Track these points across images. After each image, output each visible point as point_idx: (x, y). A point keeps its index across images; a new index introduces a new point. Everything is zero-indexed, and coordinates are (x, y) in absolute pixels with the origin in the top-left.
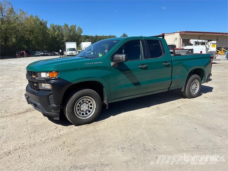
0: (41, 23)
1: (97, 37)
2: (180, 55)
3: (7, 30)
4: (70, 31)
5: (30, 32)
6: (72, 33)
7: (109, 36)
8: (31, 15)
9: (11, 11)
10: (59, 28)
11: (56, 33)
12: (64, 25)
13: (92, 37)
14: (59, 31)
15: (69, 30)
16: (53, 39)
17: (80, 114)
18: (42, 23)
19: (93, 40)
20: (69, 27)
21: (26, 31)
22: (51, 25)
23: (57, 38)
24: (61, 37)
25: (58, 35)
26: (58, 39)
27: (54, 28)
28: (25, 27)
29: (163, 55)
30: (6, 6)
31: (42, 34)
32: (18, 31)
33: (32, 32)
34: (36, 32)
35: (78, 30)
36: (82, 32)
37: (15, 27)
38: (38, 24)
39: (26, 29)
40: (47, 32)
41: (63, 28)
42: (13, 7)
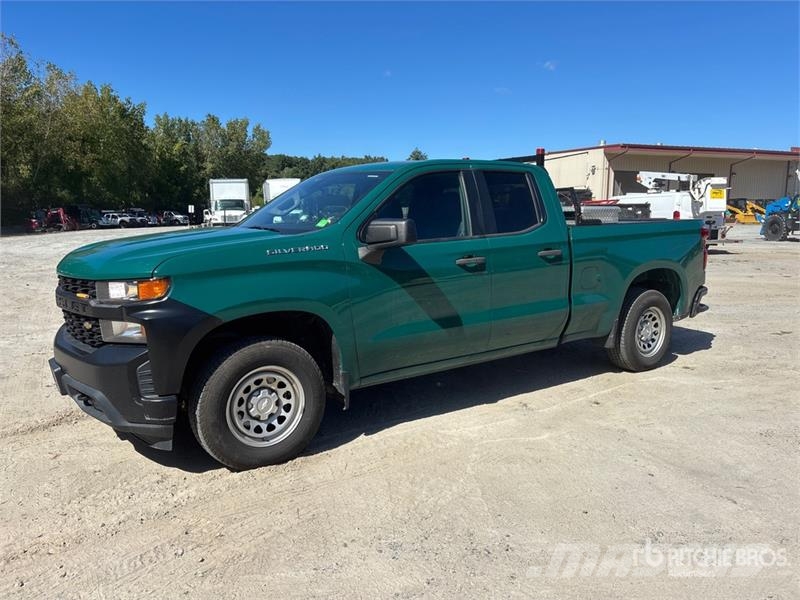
0: (123, 112)
1: (322, 161)
2: (598, 223)
4: (226, 139)
5: (84, 141)
6: (232, 149)
7: (363, 157)
8: (89, 82)
9: (14, 70)
10: (186, 128)
11: (177, 147)
12: (205, 119)
13: (306, 161)
14: (189, 140)
15: (223, 137)
16: (167, 166)
17: (248, 428)
18: (125, 110)
19: (308, 173)
20: (224, 126)
21: (70, 138)
22: (158, 119)
23: (181, 165)
24: (195, 162)
25: (185, 153)
26: (182, 168)
27: (167, 132)
28: (65, 125)
29: (539, 224)
31: (128, 149)
32: (40, 138)
33: (92, 143)
34: (104, 143)
35: (254, 136)
36: (267, 145)
37: (30, 125)
38: (112, 114)
39: (69, 131)
40: (144, 142)
41: (202, 128)
42: (25, 57)
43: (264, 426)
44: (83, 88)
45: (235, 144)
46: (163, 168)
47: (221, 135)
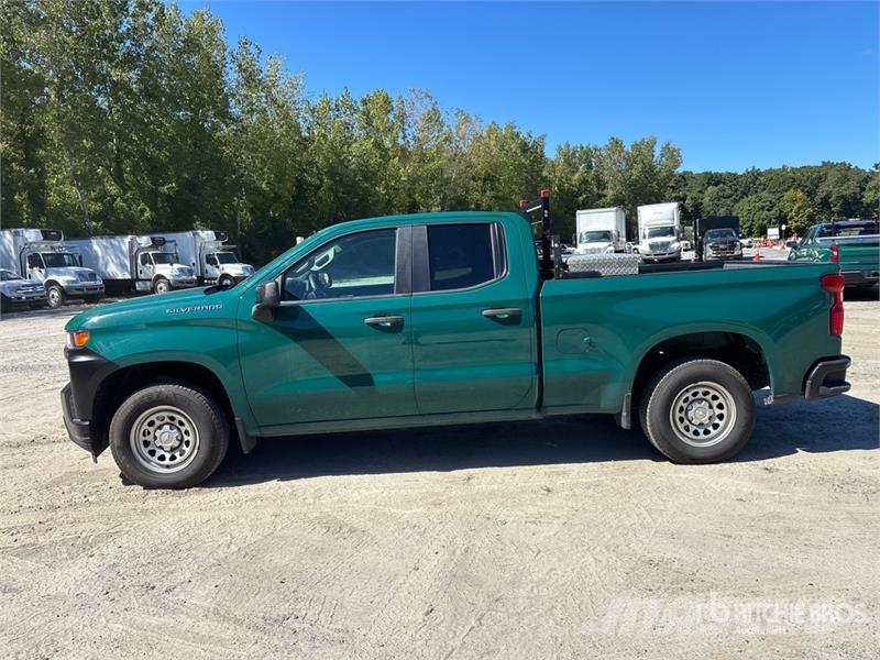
0: (524, 148)
1: (755, 175)
2: (596, 275)
3: (414, 182)
4: (631, 162)
5: (485, 180)
6: (635, 173)
7: (820, 164)
8: (493, 123)
9: (433, 119)
10: (587, 155)
11: (577, 176)
12: (608, 143)
13: (735, 176)
14: (590, 167)
15: (627, 160)
16: (565, 197)
18: (526, 145)
19: (736, 190)
20: (628, 148)
21: (474, 179)
22: (559, 149)
23: (581, 195)
24: (595, 190)
25: (585, 182)
26: (581, 198)
27: (568, 162)
28: (470, 166)
29: (495, 279)
30: (417, 104)
31: (528, 182)
32: (447, 181)
33: (492, 181)
34: (505, 180)
35: (662, 155)
36: (677, 164)
37: (441, 170)
38: (514, 150)
39: (472, 172)
40: (545, 173)
41: (604, 153)
42: (439, 107)
43: (168, 456)
44: (487, 129)
45: (641, 166)
46: (562, 198)
47: (624, 158)
